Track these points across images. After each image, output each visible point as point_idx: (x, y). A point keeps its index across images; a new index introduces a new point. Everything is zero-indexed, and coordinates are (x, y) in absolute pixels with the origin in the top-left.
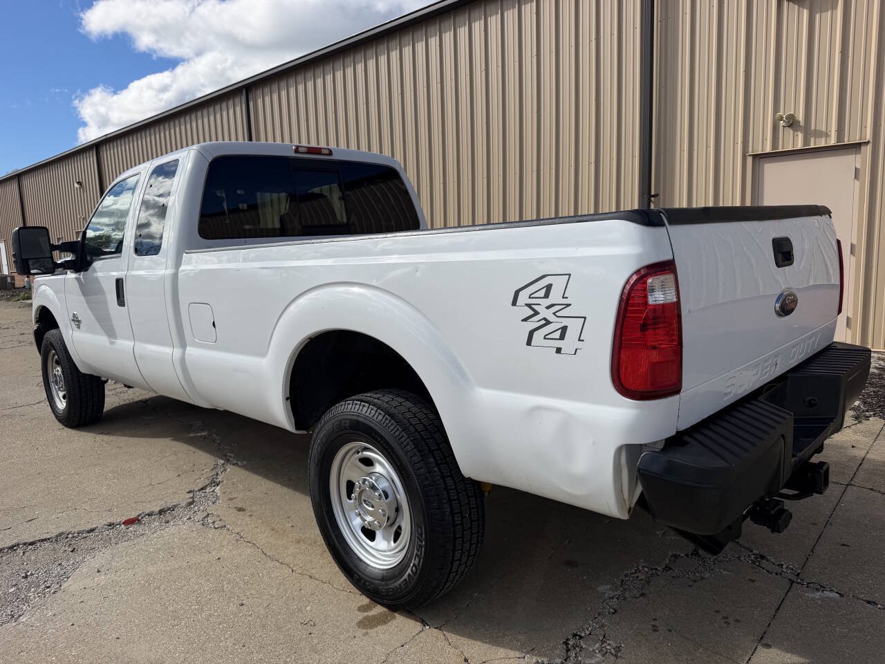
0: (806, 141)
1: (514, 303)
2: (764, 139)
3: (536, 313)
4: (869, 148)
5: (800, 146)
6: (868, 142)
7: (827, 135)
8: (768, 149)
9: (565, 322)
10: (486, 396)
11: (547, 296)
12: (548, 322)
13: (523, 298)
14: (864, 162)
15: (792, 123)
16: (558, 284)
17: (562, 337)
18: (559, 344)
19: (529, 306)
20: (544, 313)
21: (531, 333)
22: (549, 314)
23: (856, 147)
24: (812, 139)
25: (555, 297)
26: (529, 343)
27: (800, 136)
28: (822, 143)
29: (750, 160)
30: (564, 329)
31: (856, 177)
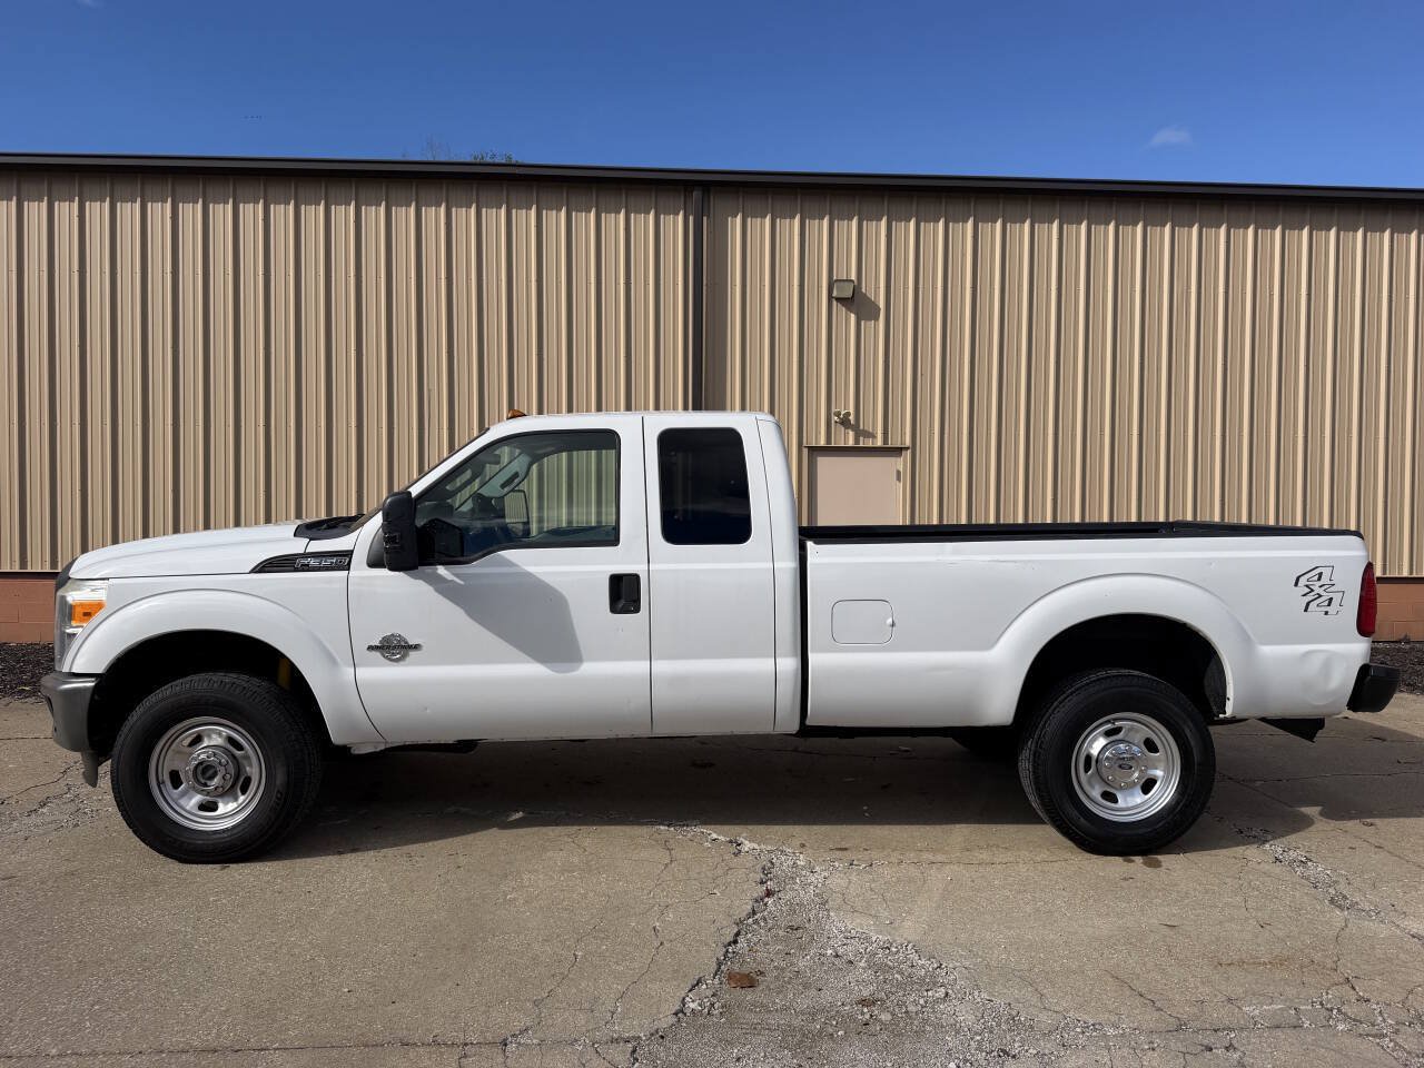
0: (857, 441)
1: (1296, 584)
2: (818, 433)
3: (1312, 590)
4: (909, 452)
5: (851, 443)
6: (908, 448)
7: (874, 436)
8: (822, 443)
9: (1331, 595)
10: (1267, 650)
11: (1319, 579)
12: (1320, 596)
13: (1303, 581)
14: (905, 465)
15: (845, 422)
16: (1326, 573)
17: (1329, 605)
18: (1327, 609)
19: (1307, 586)
20: (1317, 590)
21: (1308, 604)
22: (1321, 591)
23: (898, 451)
24: (861, 438)
25: (1325, 580)
26: (1306, 610)
27: (851, 434)
28: (869, 443)
29: (805, 451)
30: (1331, 599)
31: (899, 479)
